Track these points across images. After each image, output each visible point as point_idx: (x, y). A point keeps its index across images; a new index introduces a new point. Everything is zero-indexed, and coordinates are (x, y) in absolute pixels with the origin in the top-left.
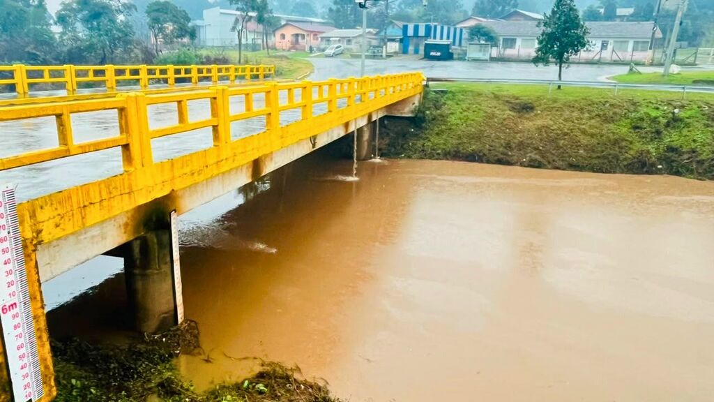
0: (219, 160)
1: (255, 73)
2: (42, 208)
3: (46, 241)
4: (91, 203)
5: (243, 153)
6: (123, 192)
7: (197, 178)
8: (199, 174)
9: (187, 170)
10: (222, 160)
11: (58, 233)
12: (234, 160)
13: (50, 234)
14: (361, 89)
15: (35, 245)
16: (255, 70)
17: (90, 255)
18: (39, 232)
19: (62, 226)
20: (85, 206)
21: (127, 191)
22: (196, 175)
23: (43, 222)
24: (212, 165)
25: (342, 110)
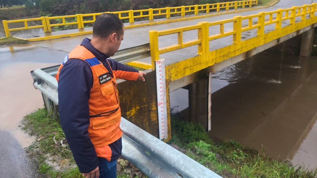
0: (235, 50)
1: (247, 4)
2: (172, 68)
3: (172, 81)
4: (187, 67)
5: (246, 47)
6: (198, 63)
7: (225, 58)
8: (226, 56)
9: (222, 54)
10: (236, 50)
11: (176, 78)
12: (241, 50)
13: (173, 78)
14: (311, 11)
15: (169, 82)
16: (247, 3)
17: (178, 88)
18: (171, 77)
19: (177, 76)
20: (185, 68)
21: (199, 63)
22: (225, 57)
23: (172, 74)
24: (232, 52)
25: (298, 23)
